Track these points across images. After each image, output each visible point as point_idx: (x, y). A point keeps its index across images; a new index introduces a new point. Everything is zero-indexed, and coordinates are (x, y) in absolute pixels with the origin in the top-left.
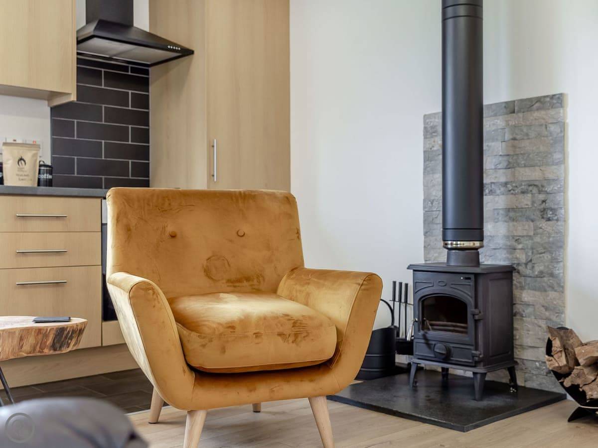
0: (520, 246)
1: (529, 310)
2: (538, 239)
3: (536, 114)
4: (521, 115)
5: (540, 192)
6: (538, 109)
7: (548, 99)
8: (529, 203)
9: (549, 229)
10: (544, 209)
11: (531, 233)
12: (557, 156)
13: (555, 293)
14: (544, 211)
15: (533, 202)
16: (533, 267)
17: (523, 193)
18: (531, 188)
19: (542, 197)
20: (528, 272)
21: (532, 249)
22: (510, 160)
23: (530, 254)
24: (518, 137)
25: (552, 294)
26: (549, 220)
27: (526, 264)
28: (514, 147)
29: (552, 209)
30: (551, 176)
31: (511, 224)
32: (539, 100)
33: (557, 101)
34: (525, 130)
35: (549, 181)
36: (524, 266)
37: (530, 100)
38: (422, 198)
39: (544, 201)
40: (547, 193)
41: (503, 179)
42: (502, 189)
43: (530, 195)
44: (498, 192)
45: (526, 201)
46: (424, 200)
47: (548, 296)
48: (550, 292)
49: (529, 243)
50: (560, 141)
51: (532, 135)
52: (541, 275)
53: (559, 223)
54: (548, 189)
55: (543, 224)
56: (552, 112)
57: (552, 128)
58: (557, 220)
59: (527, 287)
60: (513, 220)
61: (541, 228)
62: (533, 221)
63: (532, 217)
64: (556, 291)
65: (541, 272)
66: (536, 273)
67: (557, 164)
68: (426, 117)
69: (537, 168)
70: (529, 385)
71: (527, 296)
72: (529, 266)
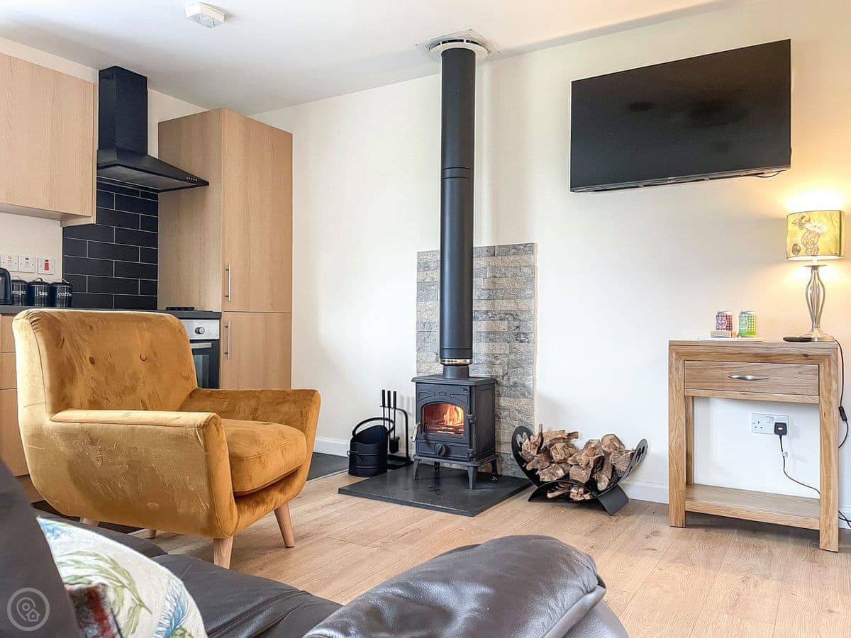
0: (498, 362)
1: (506, 413)
2: (512, 357)
3: (512, 258)
4: (499, 258)
5: (515, 320)
6: (514, 254)
7: (522, 247)
8: (506, 328)
9: (522, 349)
10: (518, 333)
11: (508, 352)
12: (529, 292)
13: (525, 399)
14: (518, 335)
15: (509, 328)
16: (509, 379)
17: (501, 320)
18: (507, 316)
19: (516, 323)
20: (504, 383)
21: (508, 364)
22: (491, 293)
23: (506, 368)
24: (497, 275)
25: (523, 401)
26: (522, 342)
27: (503, 377)
28: (494, 283)
29: (524, 334)
30: (523, 308)
31: (491, 344)
32: (514, 247)
33: (529, 248)
34: (503, 270)
35: (522, 311)
36: (501, 378)
37: (507, 246)
39: (517, 327)
40: (520, 320)
41: (484, 308)
42: (484, 316)
43: (506, 322)
44: (480, 318)
45: (503, 326)
46: (417, 322)
47: (520, 402)
48: (522, 399)
49: (506, 360)
51: (509, 274)
52: (515, 385)
53: (530, 345)
54: (522, 317)
55: (517, 345)
56: (525, 257)
57: (525, 270)
58: (528, 342)
59: (503, 395)
60: (492, 340)
61: (515, 348)
62: (509, 343)
63: (508, 339)
64: (527, 398)
65: (515, 383)
66: (511, 384)
67: (529, 298)
68: (419, 254)
69: (513, 301)
70: (505, 473)
71: (503, 402)
72: (506, 378)
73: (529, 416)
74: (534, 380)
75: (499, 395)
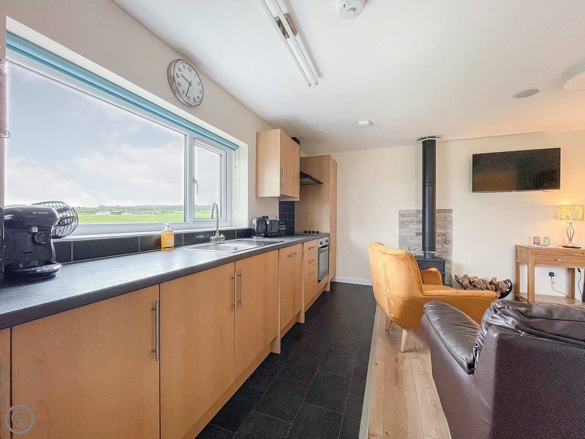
3: (443, 214)
5: (444, 236)
7: (447, 210)
8: (440, 239)
9: (447, 247)
12: (450, 226)
14: (446, 242)
18: (441, 235)
26: (447, 244)
29: (448, 241)
30: (448, 232)
33: (450, 211)
34: (439, 218)
35: (447, 233)
37: (441, 210)
38: (398, 235)
39: (446, 239)
40: (447, 237)
43: (440, 237)
46: (399, 236)
50: (451, 222)
51: (442, 220)
54: (447, 235)
56: (449, 214)
57: (449, 218)
58: (450, 244)
62: (441, 244)
67: (450, 229)
68: (399, 211)
69: (444, 229)
74: (452, 257)
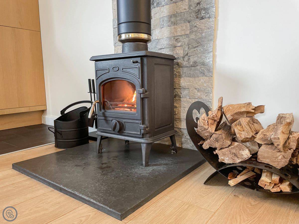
0: (179, 44)
1: (186, 92)
2: (193, 36)
8: (187, 7)
10: (199, 10)
11: (188, 32)
13: (205, 78)
14: (198, 12)
15: (190, 6)
16: (189, 59)
20: (185, 63)
21: (188, 45)
23: (187, 49)
25: (203, 79)
27: (183, 57)
31: (173, 27)
36: (182, 59)
39: (198, 4)
45: (184, 6)
47: (200, 80)
49: (186, 40)
52: (195, 64)
53: (211, 20)
55: (198, 23)
59: (184, 76)
60: (175, 24)
61: (196, 27)
62: (189, 22)
63: (189, 19)
64: (206, 76)
65: (195, 62)
66: (191, 63)
71: (184, 82)
72: (186, 59)
73: (208, 93)
74: (214, 56)
75: (180, 76)
